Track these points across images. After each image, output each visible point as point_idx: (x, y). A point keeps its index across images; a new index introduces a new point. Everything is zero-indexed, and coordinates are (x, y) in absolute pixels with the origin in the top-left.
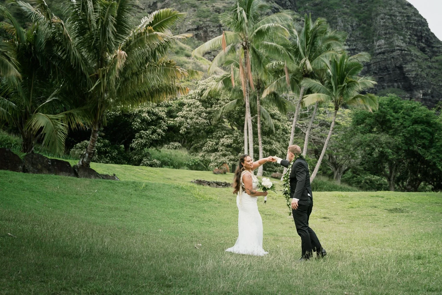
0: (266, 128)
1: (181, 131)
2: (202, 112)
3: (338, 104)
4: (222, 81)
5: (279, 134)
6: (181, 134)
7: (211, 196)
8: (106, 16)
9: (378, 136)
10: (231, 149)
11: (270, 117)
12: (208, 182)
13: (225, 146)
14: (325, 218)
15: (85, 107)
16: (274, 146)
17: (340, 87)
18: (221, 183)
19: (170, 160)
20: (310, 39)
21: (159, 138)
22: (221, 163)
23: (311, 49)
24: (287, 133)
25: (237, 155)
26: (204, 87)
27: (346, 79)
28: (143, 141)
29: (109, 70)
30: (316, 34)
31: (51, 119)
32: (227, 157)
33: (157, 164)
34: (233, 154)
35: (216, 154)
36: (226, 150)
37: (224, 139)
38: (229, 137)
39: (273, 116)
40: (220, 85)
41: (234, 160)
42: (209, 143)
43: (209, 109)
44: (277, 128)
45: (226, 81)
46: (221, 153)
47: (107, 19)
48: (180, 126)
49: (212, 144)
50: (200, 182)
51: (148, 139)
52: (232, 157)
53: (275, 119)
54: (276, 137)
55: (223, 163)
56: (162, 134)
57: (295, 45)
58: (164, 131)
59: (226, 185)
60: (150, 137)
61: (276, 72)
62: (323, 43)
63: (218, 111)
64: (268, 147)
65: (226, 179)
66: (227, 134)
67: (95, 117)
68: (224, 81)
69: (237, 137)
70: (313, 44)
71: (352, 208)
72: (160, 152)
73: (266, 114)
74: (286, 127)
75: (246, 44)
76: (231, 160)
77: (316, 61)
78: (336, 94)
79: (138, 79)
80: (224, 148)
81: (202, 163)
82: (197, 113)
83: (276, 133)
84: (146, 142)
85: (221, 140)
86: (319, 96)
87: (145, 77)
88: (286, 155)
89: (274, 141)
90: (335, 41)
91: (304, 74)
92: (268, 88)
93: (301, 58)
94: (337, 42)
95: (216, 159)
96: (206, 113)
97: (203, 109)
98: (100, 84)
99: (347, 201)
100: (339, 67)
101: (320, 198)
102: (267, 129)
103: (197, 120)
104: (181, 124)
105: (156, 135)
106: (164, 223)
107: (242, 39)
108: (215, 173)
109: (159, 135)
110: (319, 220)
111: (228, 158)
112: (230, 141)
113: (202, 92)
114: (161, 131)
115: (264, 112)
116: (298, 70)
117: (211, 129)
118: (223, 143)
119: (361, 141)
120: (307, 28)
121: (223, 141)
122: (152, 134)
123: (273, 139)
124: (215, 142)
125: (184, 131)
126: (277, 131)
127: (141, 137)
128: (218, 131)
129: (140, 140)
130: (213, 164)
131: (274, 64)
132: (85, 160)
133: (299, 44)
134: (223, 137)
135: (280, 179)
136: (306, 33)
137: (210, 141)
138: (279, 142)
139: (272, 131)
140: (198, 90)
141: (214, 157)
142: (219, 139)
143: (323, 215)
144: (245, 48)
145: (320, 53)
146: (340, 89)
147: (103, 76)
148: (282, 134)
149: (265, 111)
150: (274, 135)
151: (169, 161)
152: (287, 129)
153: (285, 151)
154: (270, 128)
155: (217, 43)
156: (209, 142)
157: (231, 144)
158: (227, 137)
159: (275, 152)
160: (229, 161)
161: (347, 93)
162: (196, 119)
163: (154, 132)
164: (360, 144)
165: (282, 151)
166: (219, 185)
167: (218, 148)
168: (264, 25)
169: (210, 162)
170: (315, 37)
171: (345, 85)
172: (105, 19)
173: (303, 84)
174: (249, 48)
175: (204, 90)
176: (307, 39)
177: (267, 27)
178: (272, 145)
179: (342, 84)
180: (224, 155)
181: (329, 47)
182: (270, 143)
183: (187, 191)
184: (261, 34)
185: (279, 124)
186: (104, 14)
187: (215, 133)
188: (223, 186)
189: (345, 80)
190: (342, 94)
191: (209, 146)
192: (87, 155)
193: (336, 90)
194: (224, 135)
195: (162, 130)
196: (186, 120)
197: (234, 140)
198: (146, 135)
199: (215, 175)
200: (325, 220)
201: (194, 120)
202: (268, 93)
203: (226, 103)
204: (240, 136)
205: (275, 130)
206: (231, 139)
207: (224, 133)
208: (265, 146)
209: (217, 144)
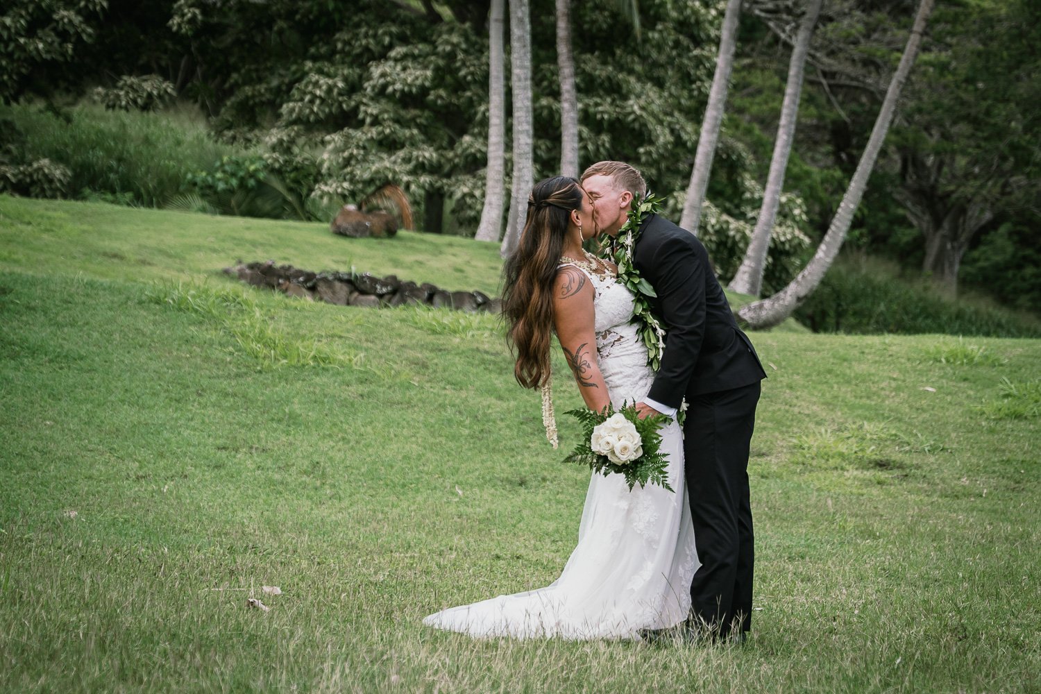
0: (596, 15)
1: (175, 22)
5: (659, 47)
6: (176, 37)
7: (324, 347)
10: (423, 117)
12: (310, 276)
13: (391, 97)
14: (882, 465)
16: (634, 105)
18: (374, 281)
19: (120, 160)
21: (64, 54)
22: (371, 181)
24: (698, 43)
25: (452, 144)
32: (401, 154)
33: (51, 181)
34: (430, 139)
35: (348, 137)
36: (397, 121)
37: (387, 67)
38: (414, 58)
41: (434, 169)
42: (316, 84)
44: (651, 14)
46: (374, 132)
49: (330, 90)
50: (267, 276)
52: (428, 153)
54: (644, 59)
55: (383, 184)
56: (78, 35)
59: (394, 293)
60: (22, 48)
64: (605, 108)
65: (396, 263)
66: (404, 40)
69: (451, 56)
71: (1019, 416)
72: (68, 120)
74: (695, 12)
76: (420, 168)
80: (390, 107)
81: (276, 182)
83: (646, 40)
85: (376, 71)
88: (693, 151)
89: (632, 79)
95: (347, 162)
99: (991, 383)
101: (861, 368)
102: (602, 19)
105: (51, 37)
106: (90, 478)
108: (341, 233)
109: (64, 35)
110: (852, 472)
111: (407, 160)
112: (416, 76)
114: (77, 20)
118: (385, 86)
121: (383, 75)
122: (30, 32)
123: (631, 72)
124: (345, 79)
125: (193, 20)
126: (653, 28)
128: (358, 26)
130: (330, 187)
134: (382, 56)
137: (320, 72)
138: (660, 84)
139: (629, 27)
141: (337, 151)
142: (365, 67)
143: (871, 452)
148: (677, 44)
150: (634, 51)
151: (111, 169)
152: (698, 22)
153: (690, 128)
154: (614, 15)
156: (314, 77)
157: (424, 91)
158: (404, 57)
159: (641, 134)
160: (410, 173)
163: (40, 20)
165: (672, 131)
166: (363, 292)
167: (356, 110)
169: (318, 177)
178: (625, 98)
180: (389, 145)
182: (616, 91)
183: (205, 318)
187: (343, 35)
188: (381, 296)
191: (315, 96)
194: (391, 47)
195: (79, 12)
197: (437, 69)
199: (344, 243)
200: (883, 475)
204: (466, 52)
205: (643, 25)
206: (426, 67)
207: (391, 34)
208: (591, 102)
209: (354, 87)
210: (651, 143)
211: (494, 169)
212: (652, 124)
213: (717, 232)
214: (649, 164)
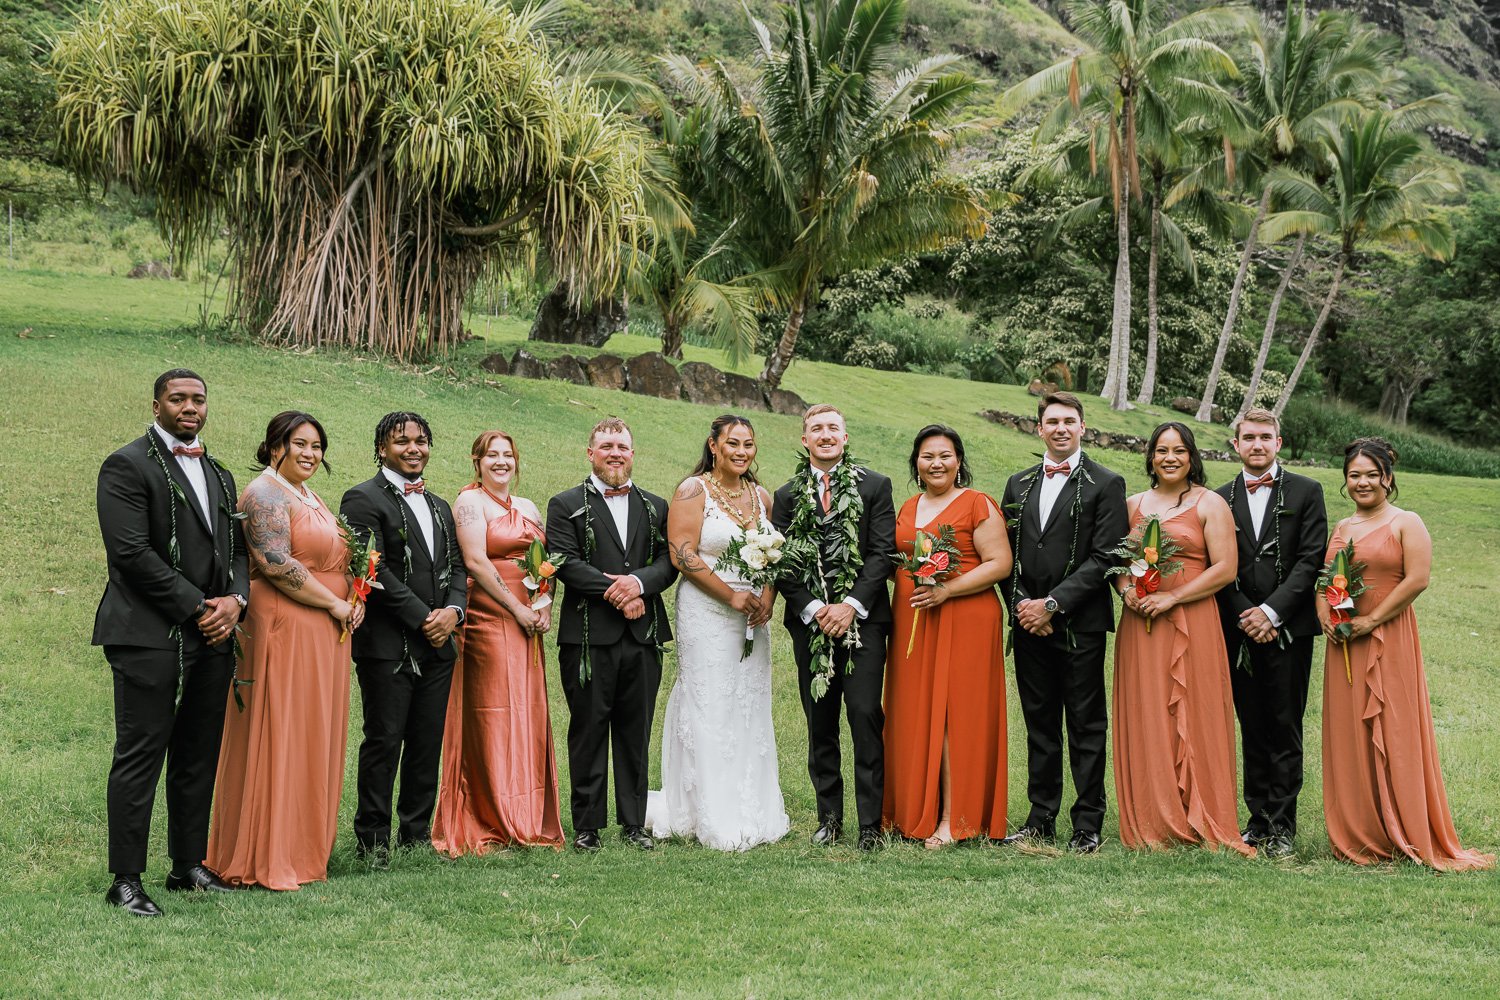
0: (1175, 274)
1: (953, 273)
2: (1010, 225)
3: (1352, 238)
4: (1065, 154)
5: (1210, 289)
6: (953, 281)
8: (836, 95)
9: (1482, 307)
10: (1079, 327)
11: (1187, 245)
12: (1016, 418)
13: (1063, 316)
15: (781, 268)
16: (1192, 322)
17: (1360, 198)
19: (916, 334)
20: (1296, 64)
21: (896, 289)
22: (1049, 360)
23: (1297, 90)
25: (1093, 341)
26: (1018, 159)
27: (1376, 181)
28: (858, 295)
29: (838, 204)
30: (1312, 52)
31: (727, 296)
32: (1066, 346)
33: (887, 354)
34: (1082, 338)
35: (1039, 335)
36: (1065, 328)
37: (1060, 300)
38: (1076, 295)
39: (1195, 241)
40: (1061, 166)
41: (1083, 354)
42: (1024, 307)
43: (1026, 219)
44: (1205, 273)
45: (1077, 155)
46: (1052, 334)
47: (839, 99)
48: (950, 260)
49: (1031, 310)
50: (996, 417)
51: (870, 290)
52: (1081, 346)
53: (1203, 249)
54: (1200, 297)
55: (1056, 361)
56: (904, 279)
57: (1255, 77)
58: (910, 270)
60: (876, 286)
61: (1206, 139)
62: (1333, 71)
63: (1051, 225)
64: (1176, 324)
66: (1070, 284)
67: (800, 284)
68: (1070, 153)
69: (1095, 295)
70: (1304, 76)
73: (1177, 236)
74: (1232, 269)
75: (1129, 83)
76: (1078, 354)
77: (1307, 122)
78: (1346, 215)
79: (890, 215)
80: (1062, 320)
81: (1001, 359)
82: (997, 228)
83: (1201, 287)
84: (866, 297)
85: (1055, 301)
86: (1303, 219)
87: (904, 212)
89: (1193, 308)
90: (1361, 69)
91: (1275, 152)
92: (1182, 182)
93: (1269, 114)
94: (1367, 71)
95: (1038, 349)
96: (1019, 226)
97: (1013, 217)
98: (817, 225)
100: (1360, 145)
102: (1178, 276)
103: (995, 247)
104: (954, 254)
105: (891, 281)
107: (1121, 71)
108: (1032, 394)
109: (896, 279)
111: (1069, 350)
112: (1077, 305)
113: (1013, 172)
114: (904, 271)
115: (1172, 231)
116: (1260, 144)
117: (1029, 269)
118: (1060, 310)
119: (1433, 319)
120: (1292, 37)
121: (1059, 304)
122: (881, 278)
123: (1192, 304)
124: (1039, 305)
125: (962, 273)
126: (1206, 280)
127: (853, 285)
128: (1047, 276)
129: (851, 294)
130: (1029, 362)
131: (1202, 121)
132: (773, 370)
133: (1267, 78)
134: (1058, 293)
135: (1193, 414)
136: (1288, 48)
137: (1026, 301)
138: (1209, 310)
139: (1192, 279)
140: (1002, 166)
141: (1034, 342)
142: (1049, 299)
144: (1125, 93)
145: (1324, 98)
146: (1358, 203)
147: (826, 212)
148: (1220, 287)
149: (1176, 228)
150: (1195, 292)
151: (912, 340)
152: (1233, 275)
154: (1184, 273)
155: (1058, 79)
156: (1023, 303)
157: (1080, 313)
158: (1071, 294)
159: (1195, 338)
160: (1071, 356)
161: (1376, 212)
162: (994, 243)
163: (885, 272)
164: (1431, 328)
165: (1214, 336)
167: (1044, 321)
168: (1177, 41)
169: (1023, 357)
170: (1310, 59)
171: (1371, 195)
172: (834, 100)
173: (1266, 184)
174: (1135, 93)
175: (1019, 167)
176: (1290, 64)
177: (1181, 48)
178: (1189, 318)
179: (1365, 191)
180: (1060, 341)
181: (1346, 82)
182: (1183, 314)
184: (1166, 61)
185: (1211, 262)
186: (834, 92)
187: (1039, 282)
189: (1372, 182)
190: (1361, 215)
191: (1023, 314)
192: (778, 360)
193: (1349, 202)
194: (1064, 288)
195: (905, 268)
196: (969, 246)
197: (1088, 302)
198: (866, 282)
201: (988, 246)
202: (1181, 198)
203: (1075, 203)
204: (1103, 293)
205: (1199, 278)
206: (1081, 300)
207: (1064, 281)
208: (1169, 320)
209: (1043, 309)
210: (1201, 343)
211: (1113, 355)
212: (1201, 332)
213: (1235, 392)
214: (1200, 354)
